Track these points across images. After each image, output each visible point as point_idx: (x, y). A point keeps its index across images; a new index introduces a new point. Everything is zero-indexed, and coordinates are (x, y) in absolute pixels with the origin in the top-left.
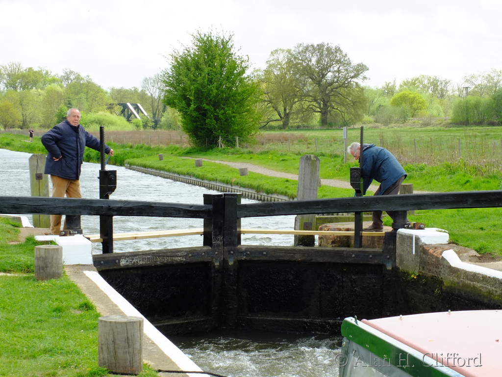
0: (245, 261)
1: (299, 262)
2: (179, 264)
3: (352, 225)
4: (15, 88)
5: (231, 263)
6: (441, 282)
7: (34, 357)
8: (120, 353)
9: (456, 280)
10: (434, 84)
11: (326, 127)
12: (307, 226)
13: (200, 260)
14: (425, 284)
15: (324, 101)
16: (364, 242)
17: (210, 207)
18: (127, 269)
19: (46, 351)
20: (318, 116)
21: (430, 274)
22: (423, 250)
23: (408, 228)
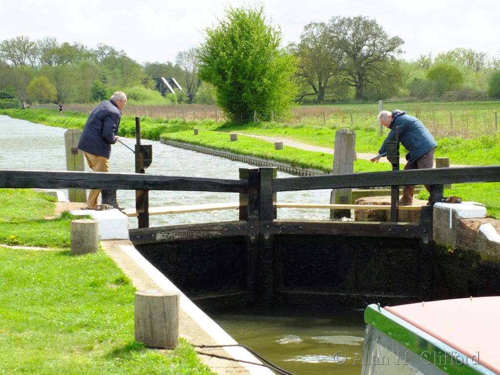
0: (281, 235)
1: (335, 236)
2: (215, 239)
3: (388, 199)
4: (50, 63)
5: (267, 237)
6: (479, 257)
7: (70, 332)
8: (157, 327)
9: (494, 254)
10: (470, 56)
11: (361, 101)
12: (343, 200)
13: (236, 234)
14: (463, 258)
15: (359, 75)
16: (400, 216)
17: (246, 181)
18: (163, 243)
19: (82, 325)
20: (353, 91)
21: (467, 248)
22: (459, 224)
23: (445, 202)
